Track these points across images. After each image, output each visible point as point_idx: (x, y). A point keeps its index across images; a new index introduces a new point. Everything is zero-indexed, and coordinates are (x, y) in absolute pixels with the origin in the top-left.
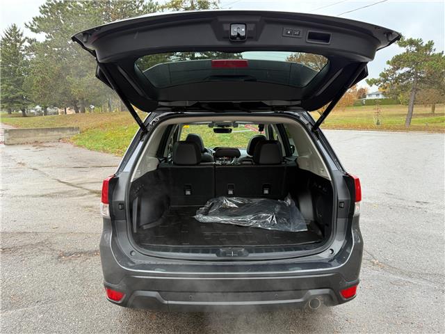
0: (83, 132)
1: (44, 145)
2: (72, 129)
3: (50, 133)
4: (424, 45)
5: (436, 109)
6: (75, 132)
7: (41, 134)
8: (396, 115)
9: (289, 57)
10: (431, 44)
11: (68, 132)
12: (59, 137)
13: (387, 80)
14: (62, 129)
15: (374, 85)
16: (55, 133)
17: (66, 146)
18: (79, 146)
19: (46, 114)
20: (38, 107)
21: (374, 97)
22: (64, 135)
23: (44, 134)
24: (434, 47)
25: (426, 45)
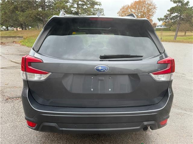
0: (25, 39)
1: (6, 44)
2: (19, 37)
3: (9, 39)
4: (185, 3)
5: (186, 33)
6: (21, 39)
7: (4, 39)
8: (169, 36)
9: (123, 6)
10: (188, 2)
11: (18, 38)
12: (13, 41)
13: (167, 19)
14: (15, 37)
15: (161, 21)
16: (11, 39)
17: (16, 45)
18: (23, 45)
19: (8, 30)
20: (4, 27)
21: (159, 27)
22: (16, 40)
23: (6, 39)
24: (189, 4)
25: (186, 3)
